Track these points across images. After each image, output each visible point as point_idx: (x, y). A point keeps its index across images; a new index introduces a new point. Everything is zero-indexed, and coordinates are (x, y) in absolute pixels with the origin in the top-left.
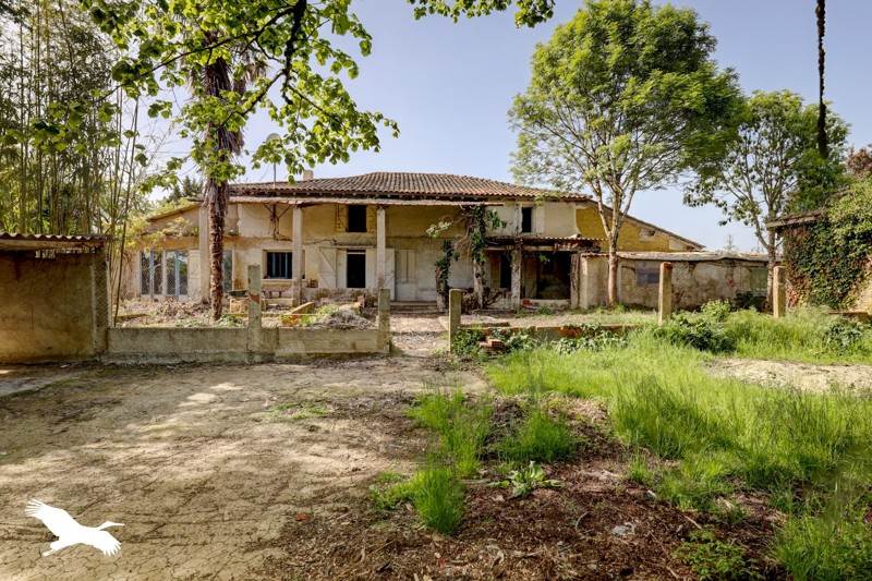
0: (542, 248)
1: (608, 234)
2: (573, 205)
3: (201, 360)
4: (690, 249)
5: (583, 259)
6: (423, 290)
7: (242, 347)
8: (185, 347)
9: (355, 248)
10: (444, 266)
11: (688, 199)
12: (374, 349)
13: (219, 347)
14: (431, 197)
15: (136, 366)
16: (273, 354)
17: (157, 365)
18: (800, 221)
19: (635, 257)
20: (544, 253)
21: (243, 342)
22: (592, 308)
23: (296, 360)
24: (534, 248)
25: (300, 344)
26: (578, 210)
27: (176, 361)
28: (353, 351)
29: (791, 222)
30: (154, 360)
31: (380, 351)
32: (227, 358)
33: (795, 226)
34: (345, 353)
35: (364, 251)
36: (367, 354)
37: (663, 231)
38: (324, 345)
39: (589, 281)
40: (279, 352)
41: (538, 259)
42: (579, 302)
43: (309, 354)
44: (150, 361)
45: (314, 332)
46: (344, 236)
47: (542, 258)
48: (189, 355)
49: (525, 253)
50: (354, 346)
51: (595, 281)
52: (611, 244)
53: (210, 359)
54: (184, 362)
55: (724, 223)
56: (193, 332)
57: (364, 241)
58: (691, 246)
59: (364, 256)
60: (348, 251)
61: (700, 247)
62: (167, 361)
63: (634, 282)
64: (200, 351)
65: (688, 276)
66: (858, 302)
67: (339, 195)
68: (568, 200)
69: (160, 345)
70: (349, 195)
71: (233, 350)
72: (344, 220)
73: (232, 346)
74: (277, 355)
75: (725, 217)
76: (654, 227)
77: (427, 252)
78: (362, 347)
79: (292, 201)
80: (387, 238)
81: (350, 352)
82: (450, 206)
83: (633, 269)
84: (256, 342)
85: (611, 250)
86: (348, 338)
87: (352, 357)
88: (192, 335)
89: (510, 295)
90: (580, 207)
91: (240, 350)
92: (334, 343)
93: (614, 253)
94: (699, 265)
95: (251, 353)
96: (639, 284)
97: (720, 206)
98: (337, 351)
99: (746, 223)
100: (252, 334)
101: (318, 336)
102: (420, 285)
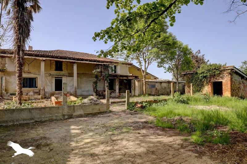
0: (124, 78)
1: (143, 75)
2: (127, 65)
3: (43, 120)
4: (155, 79)
5: (136, 81)
6: (83, 91)
7: (60, 113)
8: (37, 115)
9: (59, 76)
10: (96, 83)
11: (158, 66)
12: (105, 110)
13: (51, 114)
14: (86, 60)
15: (14, 125)
16: (72, 115)
17: (24, 124)
18: (190, 73)
19: (148, 81)
20: (125, 79)
21: (61, 111)
22: (139, 96)
23: (81, 116)
24: (122, 78)
25: (82, 110)
26: (129, 67)
27: (32, 121)
28: (99, 111)
29: (188, 73)
30: (22, 122)
31: (107, 111)
32: (54, 118)
33: (189, 74)
34: (97, 113)
35: (62, 78)
36: (103, 112)
37: (150, 74)
38: (90, 111)
39: (138, 88)
40: (75, 114)
41: (123, 81)
42: (135, 94)
43: (85, 114)
44: (20, 122)
45: (87, 106)
46: (54, 72)
47: (125, 81)
48: (39, 118)
49: (120, 79)
50: (99, 110)
51: (139, 87)
52: (144, 77)
53: (47, 119)
54: (36, 121)
55: (166, 72)
56: (40, 109)
57: (62, 74)
58: (156, 78)
59: (62, 79)
60: (55, 78)
61: (158, 78)
62: (28, 122)
63: (148, 88)
64: (43, 116)
65: (160, 86)
66: (203, 91)
67: (52, 57)
68: (126, 64)
69: (25, 115)
70: (57, 57)
71: (57, 115)
72: (54, 66)
73: (56, 113)
74: (74, 115)
75: (166, 71)
76: (148, 73)
77: (84, 78)
78: (102, 110)
79: (41, 58)
80: (78, 74)
81: (98, 112)
82: (91, 63)
83: (148, 84)
84: (66, 111)
85: (144, 79)
86: (97, 107)
87: (99, 113)
88: (40, 110)
89: (115, 92)
90: (129, 66)
91: (60, 114)
92: (93, 109)
93: (145, 80)
94: (162, 83)
95: (64, 115)
96: (150, 88)
97: (164, 68)
98: (94, 112)
99: (169, 73)
100: (64, 108)
101: (88, 107)
102: (83, 90)
